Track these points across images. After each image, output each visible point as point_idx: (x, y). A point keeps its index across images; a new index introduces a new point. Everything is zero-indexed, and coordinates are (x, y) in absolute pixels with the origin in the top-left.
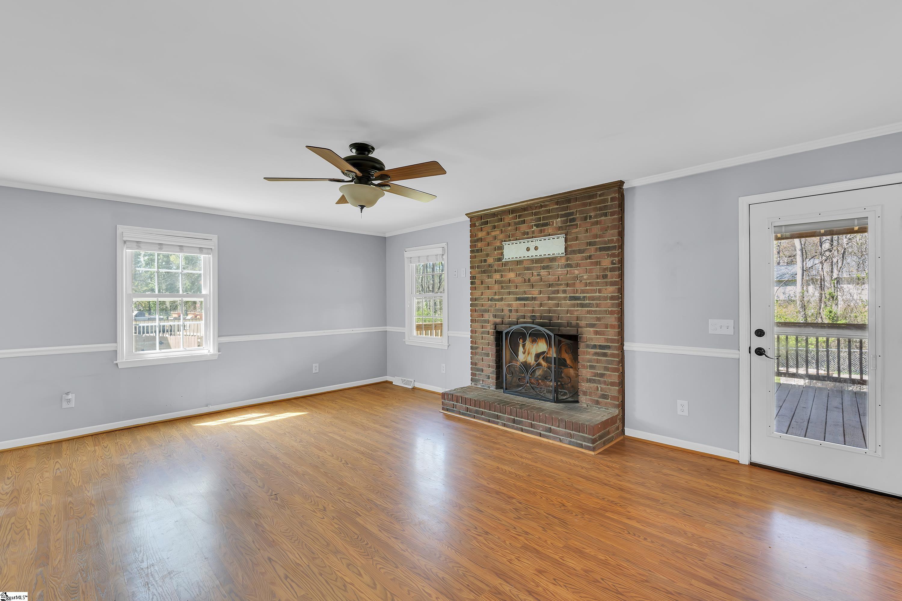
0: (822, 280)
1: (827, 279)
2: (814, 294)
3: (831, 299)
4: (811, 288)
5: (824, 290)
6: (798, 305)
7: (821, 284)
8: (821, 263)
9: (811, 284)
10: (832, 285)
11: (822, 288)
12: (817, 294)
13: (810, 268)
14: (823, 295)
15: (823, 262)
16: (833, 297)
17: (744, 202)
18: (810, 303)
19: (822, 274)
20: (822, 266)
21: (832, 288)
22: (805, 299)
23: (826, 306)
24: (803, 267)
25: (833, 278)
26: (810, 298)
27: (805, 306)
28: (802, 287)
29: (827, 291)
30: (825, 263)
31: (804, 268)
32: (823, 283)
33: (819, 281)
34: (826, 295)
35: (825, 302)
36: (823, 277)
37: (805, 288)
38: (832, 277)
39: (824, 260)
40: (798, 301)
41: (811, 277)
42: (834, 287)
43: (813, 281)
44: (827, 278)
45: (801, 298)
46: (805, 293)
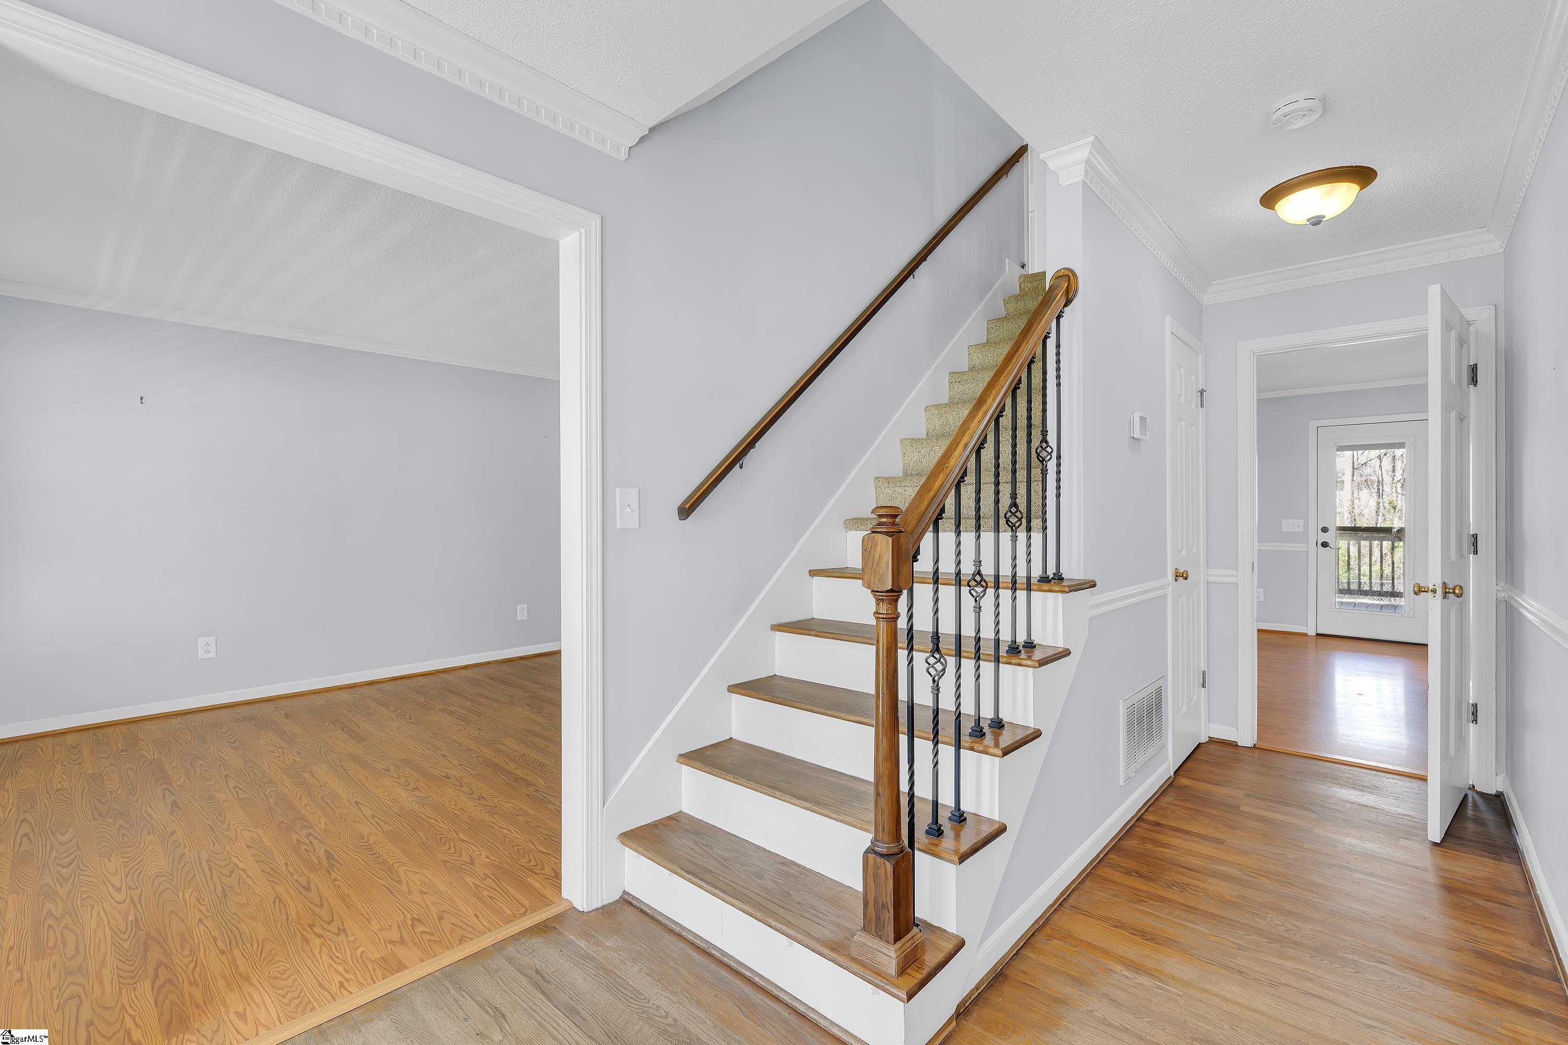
0: (1380, 482)
1: (1386, 482)
2: (1367, 504)
3: (1392, 511)
4: (1364, 493)
5: (1382, 498)
6: (1345, 519)
7: (1379, 489)
8: (1379, 457)
9: (1364, 488)
10: (1394, 491)
11: (1379, 494)
12: (1373, 504)
13: (1362, 465)
14: (1381, 505)
15: (1382, 456)
16: (1394, 508)
17: (1313, 424)
18: (1363, 515)
19: (1380, 475)
20: (1381, 462)
21: (1394, 494)
22: (1356, 511)
23: (1385, 520)
24: (1353, 464)
25: (1396, 479)
26: (1363, 509)
27: (1355, 520)
28: (1352, 492)
29: (1386, 499)
30: (1384, 459)
31: (1356, 464)
32: (1381, 487)
33: (1376, 484)
34: (1385, 505)
35: (1384, 515)
36: (1381, 479)
37: (1355, 495)
38: (1393, 479)
39: (1383, 454)
40: (1345, 513)
41: (1364, 478)
42: (1397, 492)
43: (1367, 483)
44: (1387, 480)
45: (1350, 508)
46: (1356, 501)
